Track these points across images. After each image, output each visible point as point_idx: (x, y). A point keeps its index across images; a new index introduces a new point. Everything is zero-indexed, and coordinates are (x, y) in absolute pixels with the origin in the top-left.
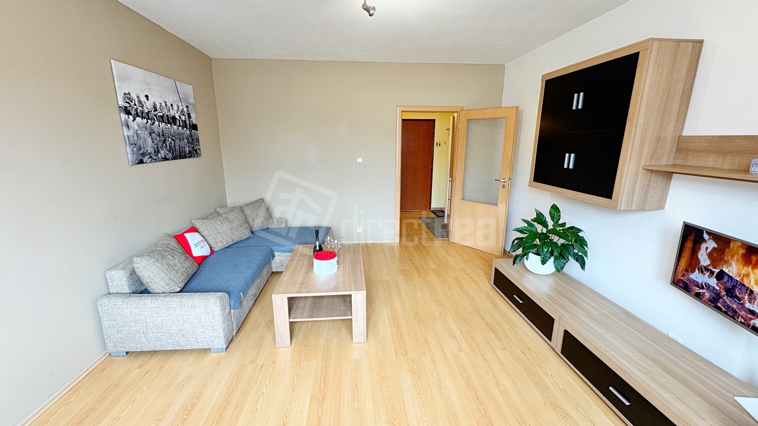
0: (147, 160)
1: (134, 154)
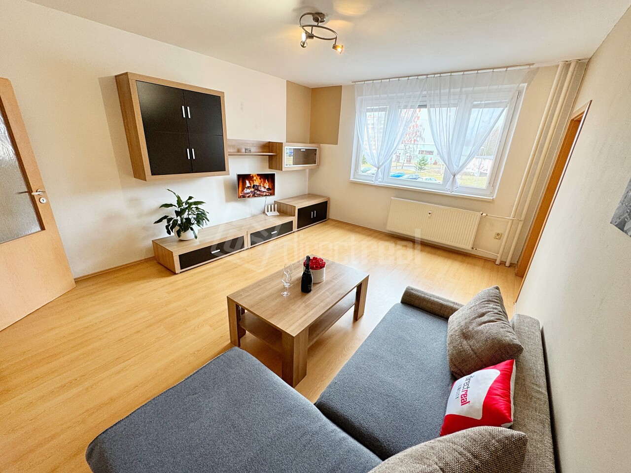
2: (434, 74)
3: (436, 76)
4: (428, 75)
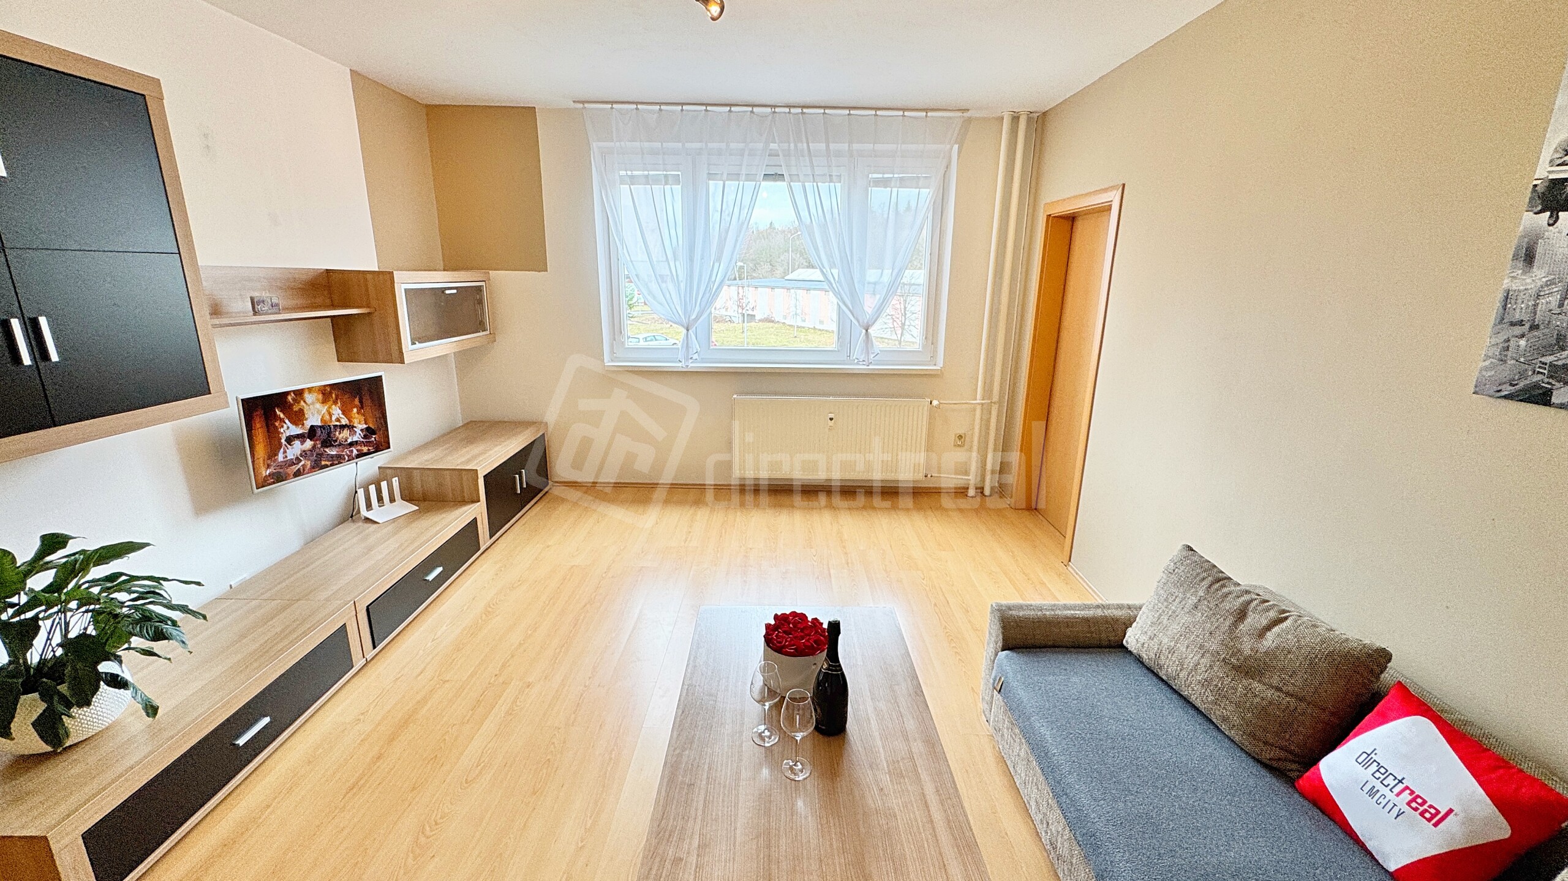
1: (1504, 361)
2: (789, 107)
3: (793, 110)
4: (775, 106)
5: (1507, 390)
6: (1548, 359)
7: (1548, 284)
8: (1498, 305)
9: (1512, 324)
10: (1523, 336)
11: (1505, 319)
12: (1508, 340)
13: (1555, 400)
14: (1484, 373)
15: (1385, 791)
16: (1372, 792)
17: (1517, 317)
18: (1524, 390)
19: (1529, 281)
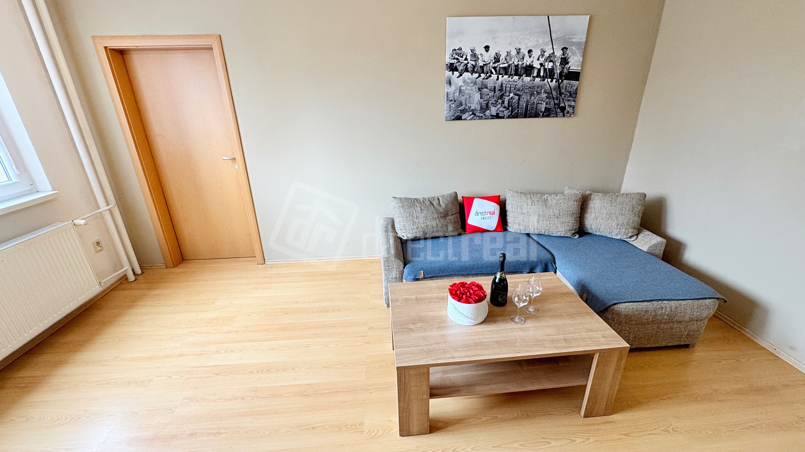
0: (468, 117)
1: (450, 111)
5: (453, 118)
6: (459, 109)
7: (456, 90)
8: (446, 96)
9: (450, 101)
10: (453, 104)
11: (449, 100)
12: (450, 105)
13: (463, 118)
14: (447, 115)
15: (485, 216)
16: (484, 218)
17: (451, 99)
18: (456, 117)
19: (451, 89)
